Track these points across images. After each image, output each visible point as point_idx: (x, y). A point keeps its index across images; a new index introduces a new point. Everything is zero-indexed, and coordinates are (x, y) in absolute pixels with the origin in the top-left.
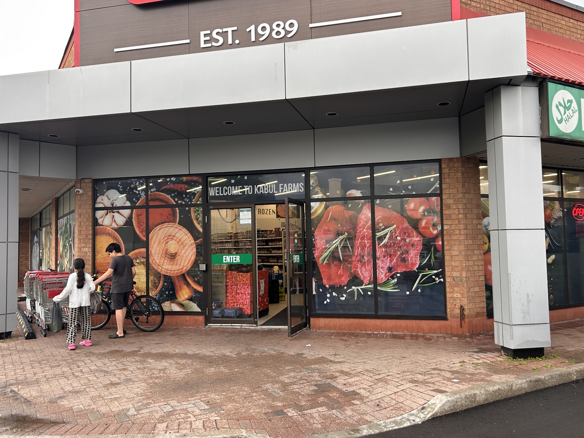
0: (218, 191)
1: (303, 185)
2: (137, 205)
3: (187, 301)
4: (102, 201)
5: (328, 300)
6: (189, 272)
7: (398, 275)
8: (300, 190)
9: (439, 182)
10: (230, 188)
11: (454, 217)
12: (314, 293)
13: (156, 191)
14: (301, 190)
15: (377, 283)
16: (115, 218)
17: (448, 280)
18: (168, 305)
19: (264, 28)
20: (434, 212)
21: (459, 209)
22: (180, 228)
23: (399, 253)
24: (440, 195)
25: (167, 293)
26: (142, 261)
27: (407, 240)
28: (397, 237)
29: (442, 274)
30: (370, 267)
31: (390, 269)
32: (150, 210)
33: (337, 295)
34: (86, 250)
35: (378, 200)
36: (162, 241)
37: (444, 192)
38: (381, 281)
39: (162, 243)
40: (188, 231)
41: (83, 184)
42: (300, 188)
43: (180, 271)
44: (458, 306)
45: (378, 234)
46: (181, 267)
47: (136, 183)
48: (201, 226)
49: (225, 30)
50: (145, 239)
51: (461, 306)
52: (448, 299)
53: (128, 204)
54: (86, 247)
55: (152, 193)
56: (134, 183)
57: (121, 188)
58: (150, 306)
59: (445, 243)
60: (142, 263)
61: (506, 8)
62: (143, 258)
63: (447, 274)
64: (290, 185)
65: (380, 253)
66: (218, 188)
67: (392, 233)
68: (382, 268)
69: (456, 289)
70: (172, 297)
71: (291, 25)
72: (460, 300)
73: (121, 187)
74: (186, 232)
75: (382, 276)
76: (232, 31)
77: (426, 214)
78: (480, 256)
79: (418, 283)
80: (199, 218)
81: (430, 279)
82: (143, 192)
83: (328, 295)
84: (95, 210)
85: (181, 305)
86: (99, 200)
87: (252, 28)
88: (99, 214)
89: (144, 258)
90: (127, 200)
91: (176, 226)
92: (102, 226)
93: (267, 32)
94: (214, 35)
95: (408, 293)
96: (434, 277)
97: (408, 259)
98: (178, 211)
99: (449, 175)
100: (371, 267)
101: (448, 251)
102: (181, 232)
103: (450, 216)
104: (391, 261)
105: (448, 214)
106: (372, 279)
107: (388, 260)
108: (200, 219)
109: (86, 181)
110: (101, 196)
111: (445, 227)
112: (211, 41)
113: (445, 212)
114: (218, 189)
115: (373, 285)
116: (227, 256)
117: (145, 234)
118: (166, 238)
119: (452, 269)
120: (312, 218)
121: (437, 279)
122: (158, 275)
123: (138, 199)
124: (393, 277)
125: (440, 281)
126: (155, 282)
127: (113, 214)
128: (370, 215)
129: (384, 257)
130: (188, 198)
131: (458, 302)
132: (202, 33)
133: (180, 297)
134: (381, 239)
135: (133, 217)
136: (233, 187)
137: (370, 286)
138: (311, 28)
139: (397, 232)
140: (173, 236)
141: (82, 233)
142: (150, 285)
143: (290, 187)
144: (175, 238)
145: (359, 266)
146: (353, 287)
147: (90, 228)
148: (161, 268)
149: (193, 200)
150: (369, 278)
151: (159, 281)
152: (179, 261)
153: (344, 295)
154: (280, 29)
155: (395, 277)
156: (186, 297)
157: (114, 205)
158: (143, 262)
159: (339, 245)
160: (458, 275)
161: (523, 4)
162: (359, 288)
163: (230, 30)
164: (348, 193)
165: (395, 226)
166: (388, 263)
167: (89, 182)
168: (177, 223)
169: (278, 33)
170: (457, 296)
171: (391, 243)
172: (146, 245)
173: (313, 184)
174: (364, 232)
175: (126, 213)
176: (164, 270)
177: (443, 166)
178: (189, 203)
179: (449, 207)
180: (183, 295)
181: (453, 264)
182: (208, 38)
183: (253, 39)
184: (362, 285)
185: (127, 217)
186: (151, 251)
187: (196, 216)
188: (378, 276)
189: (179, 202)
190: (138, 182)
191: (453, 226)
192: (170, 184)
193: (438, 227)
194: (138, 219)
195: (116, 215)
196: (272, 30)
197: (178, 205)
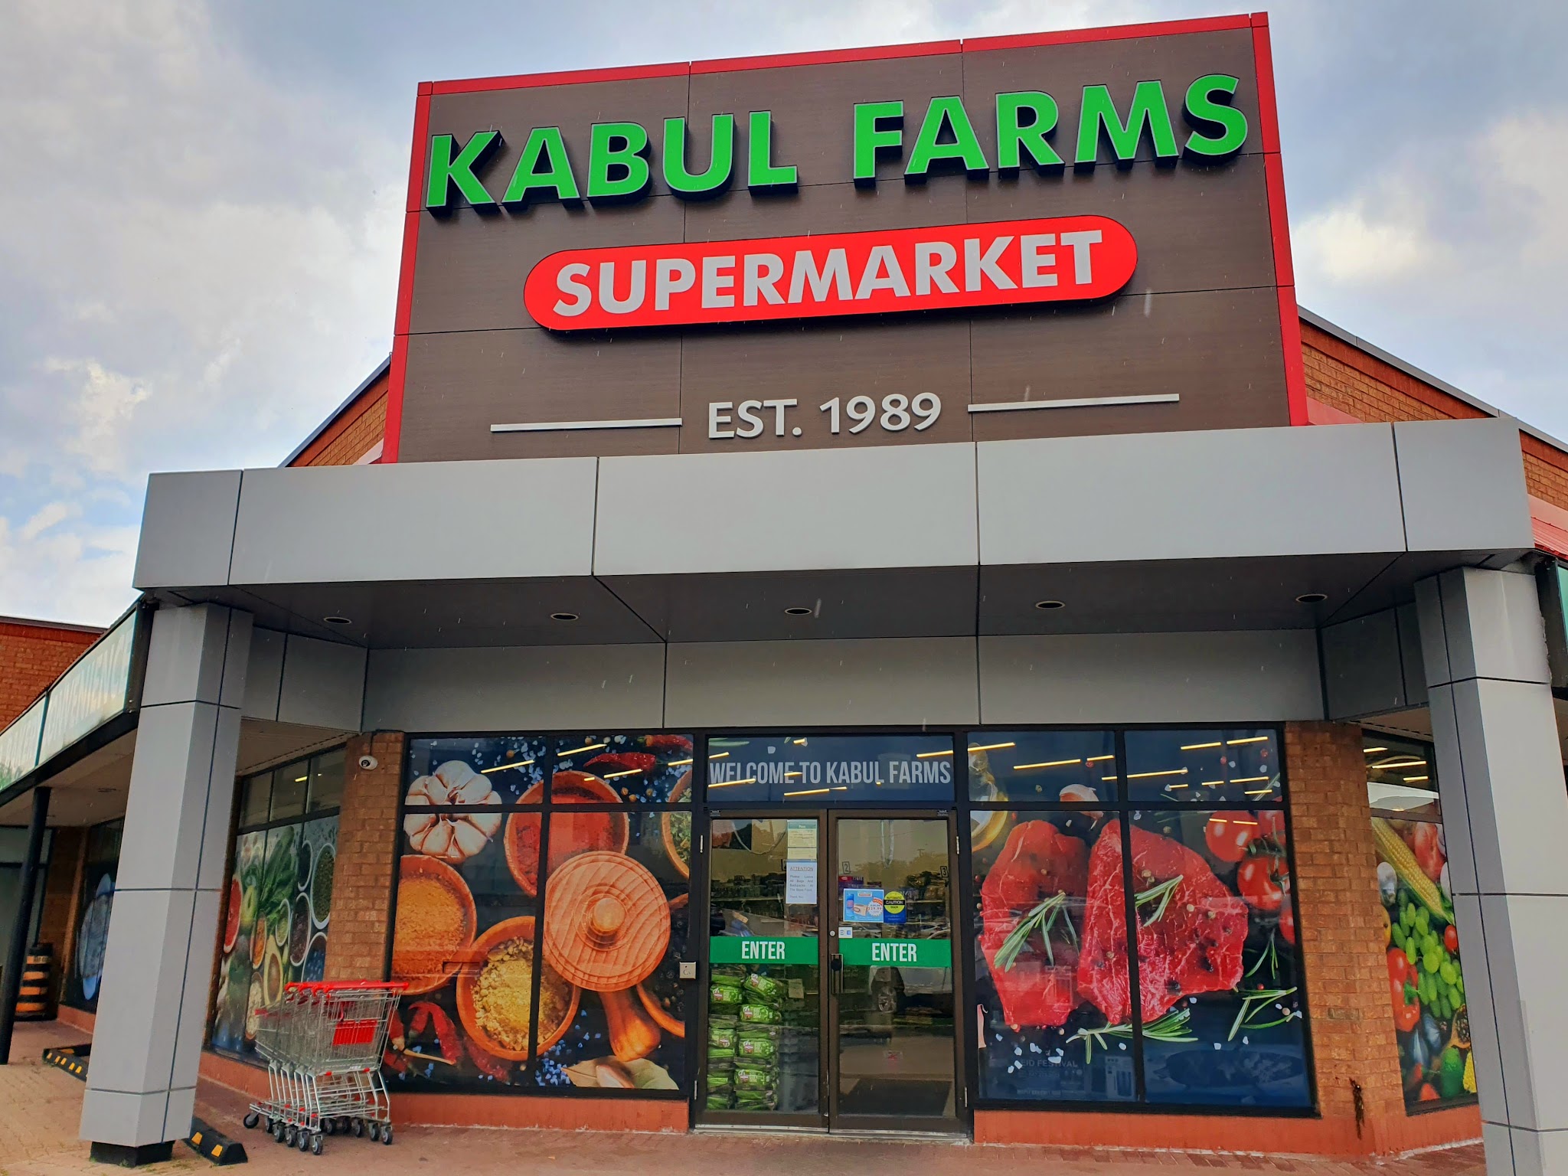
0: (733, 773)
1: (948, 766)
2: (519, 802)
3: (642, 1061)
4: (425, 791)
5: (1018, 1065)
6: (648, 983)
7: (1193, 1001)
8: (942, 778)
9: (1279, 774)
10: (763, 767)
11: (1320, 860)
12: (982, 1044)
13: (573, 768)
14: (945, 778)
15: (1140, 1020)
16: (457, 835)
17: (1315, 1014)
18: (590, 1071)
19: (861, 407)
20: (1273, 847)
21: (1331, 841)
22: (631, 865)
23: (1193, 946)
24: (1285, 806)
25: (587, 1037)
26: (524, 949)
27: (1210, 913)
28: (1185, 905)
29: (1300, 1000)
30: (1122, 980)
31: (1171, 985)
32: (555, 816)
33: (1039, 1051)
34: (372, 915)
35: (1138, 812)
36: (580, 898)
37: (1294, 799)
38: (1151, 1015)
39: (582, 902)
40: (650, 874)
41: (377, 746)
42: (941, 774)
43: (625, 979)
44: (1344, 1080)
45: (1142, 898)
46: (629, 969)
47: (520, 747)
48: (686, 862)
49: (767, 403)
50: (534, 892)
51: (1352, 1082)
52: (1318, 1064)
53: (495, 799)
54: (373, 908)
55: (560, 774)
56: (516, 746)
57: (481, 759)
58: (538, 1073)
59: (1304, 923)
60: (524, 955)
61: (1380, 403)
62: (525, 941)
63: (1313, 999)
64: (917, 767)
65: (1148, 945)
66: (734, 764)
67: (1174, 896)
68: (1151, 982)
69: (1336, 1037)
70: (602, 1051)
71: (926, 404)
72: (1349, 1066)
73: (479, 755)
74: (646, 877)
75: (1152, 1002)
76: (786, 407)
77: (1254, 850)
78: (1380, 957)
79: (1243, 1023)
80: (682, 841)
81: (1271, 1012)
82: (538, 769)
83: (1019, 1052)
84: (404, 810)
85: (625, 1072)
86: (417, 785)
87: (834, 404)
88: (413, 823)
89: (530, 943)
90: (494, 789)
91: (619, 860)
92: (421, 853)
93: (869, 416)
94: (742, 412)
95: (1218, 1046)
96: (1279, 1006)
97: (1215, 959)
98: (627, 820)
99: (1303, 762)
100: (1125, 979)
101: (1312, 943)
102: (632, 875)
103: (1312, 856)
104: (1174, 965)
105: (1308, 853)
106: (1129, 1010)
107: (1167, 962)
108: (686, 843)
109: (387, 736)
110: (422, 778)
111: (1302, 884)
112: (732, 426)
113: (1299, 847)
114: (733, 769)
115: (1131, 1026)
116: (752, 943)
117: (534, 876)
118: (591, 891)
119: (1325, 988)
120: (974, 849)
121: (1287, 1011)
122: (564, 987)
123: (523, 788)
124: (1179, 1005)
125: (1295, 1018)
126: (554, 1008)
127: (453, 824)
128: (1119, 849)
129: (1157, 954)
130: (654, 787)
131: (1343, 1070)
132: (713, 407)
133: (622, 1049)
134: (1148, 910)
135: (507, 834)
136: (772, 765)
137: (1122, 1028)
138: (972, 413)
139: (1187, 893)
140: (613, 886)
141: (364, 872)
142: (541, 1016)
143: (917, 769)
144: (616, 892)
145: (1096, 976)
146: (1082, 1031)
147: (389, 859)
148: (573, 971)
149: (669, 794)
150: (1120, 1008)
151: (567, 1004)
152: (624, 951)
153: (1058, 1050)
154: (899, 411)
155: (1185, 1005)
156: (640, 1048)
157: (457, 800)
158: (524, 953)
159: (1044, 922)
160: (1339, 1002)
161: (1408, 398)
162: (1096, 1032)
163: (780, 404)
164: (1063, 792)
165: (1181, 877)
166: (1167, 971)
167: (397, 741)
168: (623, 851)
169: (895, 419)
170: (1339, 1055)
171: (1172, 921)
172: (537, 906)
173: (976, 765)
174: (1105, 890)
175: (489, 821)
176: (581, 975)
177: (1289, 738)
178: (659, 801)
179: (1307, 835)
180: (631, 1045)
181: (1327, 974)
182: (727, 419)
183: (835, 427)
184: (1104, 1026)
185: (488, 834)
186: (548, 923)
187: (674, 836)
188: (1142, 1002)
189: (632, 797)
190: (526, 745)
191: (1320, 882)
192: (610, 751)
193: (1283, 884)
194: (520, 838)
195: (460, 826)
196: (880, 411)
197: (627, 807)
